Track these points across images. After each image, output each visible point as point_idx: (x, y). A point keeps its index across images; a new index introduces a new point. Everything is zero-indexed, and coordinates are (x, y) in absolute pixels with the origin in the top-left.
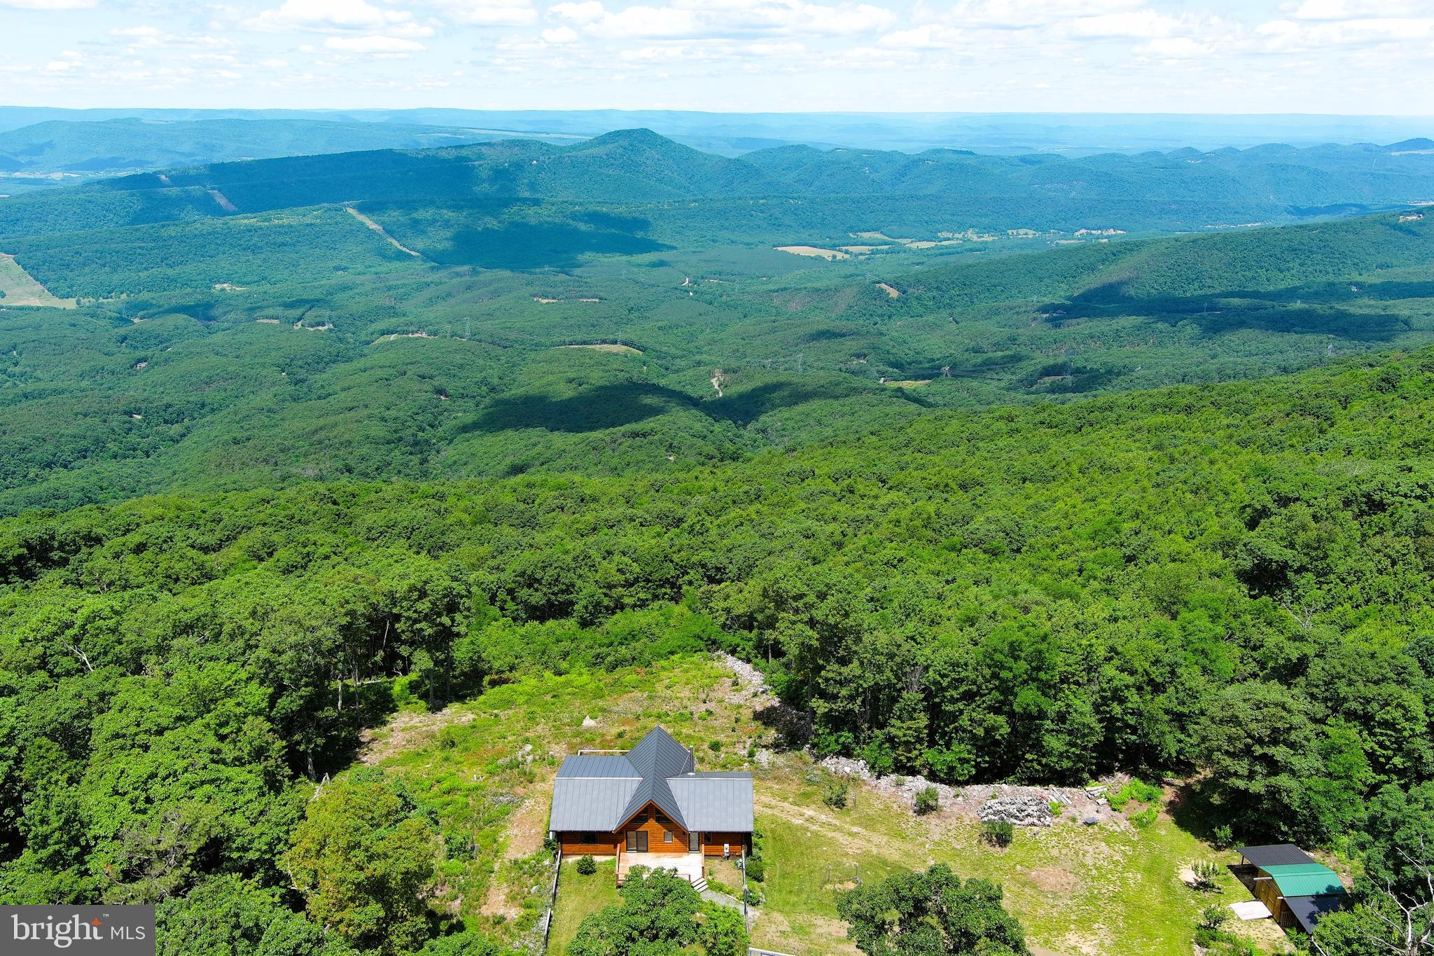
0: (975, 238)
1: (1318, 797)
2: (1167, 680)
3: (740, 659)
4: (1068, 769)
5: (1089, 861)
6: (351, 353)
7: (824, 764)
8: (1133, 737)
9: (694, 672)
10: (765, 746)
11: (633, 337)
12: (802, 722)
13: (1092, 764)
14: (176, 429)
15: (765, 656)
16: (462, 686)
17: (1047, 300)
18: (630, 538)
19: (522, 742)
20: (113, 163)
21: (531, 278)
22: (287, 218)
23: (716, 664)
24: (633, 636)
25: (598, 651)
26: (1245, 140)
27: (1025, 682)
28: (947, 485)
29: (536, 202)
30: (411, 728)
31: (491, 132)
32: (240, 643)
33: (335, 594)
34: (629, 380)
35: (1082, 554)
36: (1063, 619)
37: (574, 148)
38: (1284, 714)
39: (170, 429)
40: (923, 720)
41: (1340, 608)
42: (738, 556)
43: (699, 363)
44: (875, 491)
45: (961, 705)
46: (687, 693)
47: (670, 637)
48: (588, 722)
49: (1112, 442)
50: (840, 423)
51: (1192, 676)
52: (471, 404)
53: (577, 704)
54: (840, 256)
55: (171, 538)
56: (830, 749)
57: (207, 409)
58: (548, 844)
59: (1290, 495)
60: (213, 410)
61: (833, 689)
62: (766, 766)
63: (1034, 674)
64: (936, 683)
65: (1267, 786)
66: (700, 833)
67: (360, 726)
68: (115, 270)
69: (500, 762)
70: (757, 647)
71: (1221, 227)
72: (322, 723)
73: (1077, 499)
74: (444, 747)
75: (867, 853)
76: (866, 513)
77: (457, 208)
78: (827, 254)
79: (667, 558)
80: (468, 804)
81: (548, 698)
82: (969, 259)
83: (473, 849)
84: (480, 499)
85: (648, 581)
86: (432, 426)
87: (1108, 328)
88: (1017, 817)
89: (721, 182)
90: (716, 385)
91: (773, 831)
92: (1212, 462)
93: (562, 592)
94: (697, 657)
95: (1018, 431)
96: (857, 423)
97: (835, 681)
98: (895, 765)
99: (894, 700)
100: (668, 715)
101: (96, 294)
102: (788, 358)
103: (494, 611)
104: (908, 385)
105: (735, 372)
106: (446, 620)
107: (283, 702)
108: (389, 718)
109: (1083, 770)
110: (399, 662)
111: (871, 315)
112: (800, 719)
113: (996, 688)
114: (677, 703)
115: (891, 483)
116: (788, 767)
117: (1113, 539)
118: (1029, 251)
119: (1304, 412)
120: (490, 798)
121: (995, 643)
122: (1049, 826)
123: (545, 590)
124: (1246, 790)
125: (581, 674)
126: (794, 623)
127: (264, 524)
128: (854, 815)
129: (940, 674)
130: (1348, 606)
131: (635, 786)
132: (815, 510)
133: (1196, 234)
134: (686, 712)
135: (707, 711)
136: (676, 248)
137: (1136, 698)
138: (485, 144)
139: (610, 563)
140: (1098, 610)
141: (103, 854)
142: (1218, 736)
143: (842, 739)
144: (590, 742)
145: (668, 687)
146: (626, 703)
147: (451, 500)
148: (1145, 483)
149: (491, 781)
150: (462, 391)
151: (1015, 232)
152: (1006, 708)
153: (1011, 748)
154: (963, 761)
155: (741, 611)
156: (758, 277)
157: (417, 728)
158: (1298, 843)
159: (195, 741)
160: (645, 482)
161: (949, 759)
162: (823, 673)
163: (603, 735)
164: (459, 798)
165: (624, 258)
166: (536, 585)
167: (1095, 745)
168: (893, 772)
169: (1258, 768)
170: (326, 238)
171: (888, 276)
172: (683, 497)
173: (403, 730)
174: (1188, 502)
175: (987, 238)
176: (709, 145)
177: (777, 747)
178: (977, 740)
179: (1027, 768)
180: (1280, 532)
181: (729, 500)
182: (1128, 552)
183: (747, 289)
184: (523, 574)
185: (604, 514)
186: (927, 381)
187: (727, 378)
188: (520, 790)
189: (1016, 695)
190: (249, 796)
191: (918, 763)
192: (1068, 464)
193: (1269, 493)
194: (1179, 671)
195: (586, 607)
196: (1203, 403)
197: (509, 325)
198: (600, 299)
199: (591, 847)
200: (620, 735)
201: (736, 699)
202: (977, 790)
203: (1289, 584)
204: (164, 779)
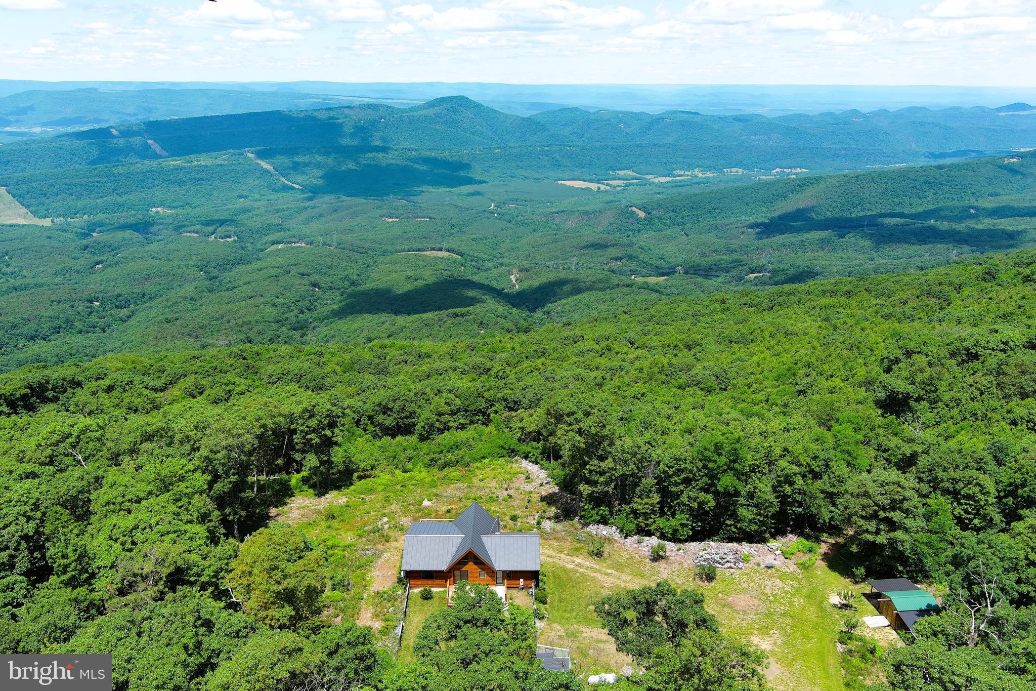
0: (700, 175)
1: (922, 546)
2: (823, 470)
3: (530, 461)
4: (755, 531)
5: (768, 591)
6: (250, 257)
7: (588, 529)
8: (800, 510)
9: (499, 471)
10: (547, 518)
11: (454, 246)
12: (574, 502)
13: (772, 528)
14: (124, 312)
15: (548, 459)
16: (339, 480)
17: (752, 219)
18: (454, 381)
19: (381, 516)
20: (78, 121)
21: (380, 203)
22: (204, 160)
23: (514, 465)
24: (457, 446)
25: (433, 456)
26: (895, 104)
27: (725, 471)
28: (676, 346)
29: (384, 149)
30: (304, 507)
31: (351, 98)
32: (188, 447)
33: (252, 414)
34: (451, 276)
35: (769, 390)
36: (752, 429)
37: (411, 110)
38: (899, 489)
39: (120, 312)
40: (656, 498)
41: (945, 425)
42: (530, 394)
43: (501, 265)
44: (626, 350)
45: (681, 487)
46: (495, 484)
47: (481, 447)
48: (426, 503)
49: (794, 317)
50: (603, 307)
51: (840, 468)
52: (337, 293)
53: (419, 491)
54: (603, 187)
55: (131, 382)
56: (593, 519)
57: (146, 298)
58: (400, 581)
59: (915, 350)
60: (151, 299)
61: (594, 478)
62: (548, 530)
63: (732, 465)
64: (665, 472)
65: (889, 539)
66: (504, 572)
67: (269, 506)
68: (79, 198)
69: (366, 528)
70: (542, 453)
71: (877, 167)
72: (244, 501)
73: (767, 354)
74: (327, 519)
75: (618, 586)
76: (619, 364)
77: (327, 154)
78: (593, 186)
79: (480, 395)
80: (344, 556)
81: (398, 487)
82: (696, 190)
83: (349, 584)
84: (347, 357)
85: (466, 411)
86: (309, 310)
87: (796, 239)
88: (720, 563)
89: (518, 134)
90: (514, 282)
91: (553, 572)
92: (862, 329)
93: (407, 417)
94: (501, 461)
95: (728, 309)
96: (615, 307)
97: (596, 472)
98: (637, 529)
99: (636, 485)
100: (481, 498)
101: (65, 216)
102: (566, 261)
103: (360, 431)
104: (652, 280)
105: (527, 270)
106: (328, 432)
107: (218, 486)
108: (288, 501)
109: (765, 531)
110: (294, 464)
111: (625, 230)
112: (572, 500)
113: (706, 475)
114: (487, 490)
115: (637, 344)
116: (564, 531)
117: (791, 380)
118: (739, 184)
119: (929, 295)
120: (359, 552)
121: (705, 444)
122: (741, 568)
123: (395, 415)
124: (874, 542)
125: (420, 472)
126: (567, 431)
127: (196, 373)
128: (609, 562)
129: (667, 466)
130: (950, 423)
131: (460, 540)
132: (583, 363)
133: (859, 171)
134: (494, 496)
135: (508, 495)
136: (486, 182)
137: (801, 482)
138: (347, 107)
139: (440, 398)
140: (776, 425)
141: (104, 578)
142: (855, 505)
143: (601, 512)
144: (428, 515)
145: (481, 480)
146: (452, 491)
147: (328, 356)
148: (816, 343)
149: (360, 541)
150: (330, 285)
151: (729, 170)
152: (712, 489)
153: (717, 517)
154: (683, 525)
155: (532, 429)
156: (544, 203)
157: (308, 507)
158: (909, 578)
159: (162, 507)
160: (464, 344)
161: (674, 524)
162: (588, 467)
163: (437, 511)
164: (339, 552)
165: (448, 189)
166: (389, 413)
167: (773, 515)
168: (635, 534)
169: (882, 527)
170: (233, 174)
171: (637, 202)
172: (491, 354)
173: (298, 509)
174: (845, 355)
175: (709, 175)
176: (509, 108)
177: (557, 518)
178: (693, 511)
179: (728, 531)
180: (905, 374)
181: (523, 356)
182: (800, 388)
183: (537, 212)
184: (380, 404)
185: (435, 366)
186: (666, 277)
187: (522, 275)
188: (380, 547)
189: (719, 480)
190: (200, 542)
191: (652, 528)
192: (762, 331)
193: (900, 348)
194: (831, 464)
195: (424, 427)
196: (859, 289)
197: (365, 237)
198: (430, 218)
199: (430, 581)
200: (448, 511)
201: (529, 487)
202: (693, 546)
203: (911, 410)
204: (143, 530)
